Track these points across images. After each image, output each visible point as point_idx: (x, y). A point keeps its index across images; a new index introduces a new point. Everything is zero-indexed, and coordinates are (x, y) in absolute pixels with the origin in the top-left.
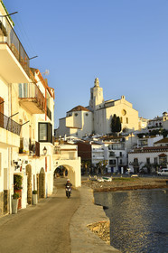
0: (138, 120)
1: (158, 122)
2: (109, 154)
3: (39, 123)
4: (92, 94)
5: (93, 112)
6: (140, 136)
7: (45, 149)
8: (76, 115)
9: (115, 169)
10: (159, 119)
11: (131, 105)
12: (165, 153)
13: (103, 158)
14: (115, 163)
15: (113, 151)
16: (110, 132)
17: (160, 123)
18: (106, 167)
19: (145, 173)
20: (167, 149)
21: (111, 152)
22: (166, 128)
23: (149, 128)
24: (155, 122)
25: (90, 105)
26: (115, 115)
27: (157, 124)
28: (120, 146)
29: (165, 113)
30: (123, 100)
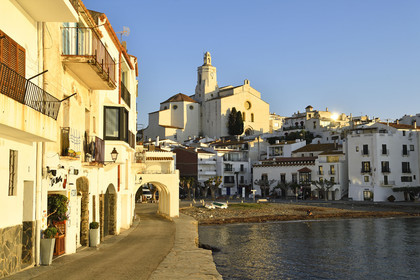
0: (269, 117)
1: (299, 121)
2: (223, 167)
3: (105, 107)
4: (200, 76)
5: (201, 103)
6: (271, 140)
7: (114, 152)
8: (175, 107)
9: (233, 191)
10: (300, 116)
11: (259, 94)
12: (309, 167)
13: (214, 173)
14: (233, 182)
15: (230, 163)
16: (227, 135)
17: (302, 123)
18: (220, 187)
19: (278, 197)
20: (312, 160)
21: (227, 165)
22: (311, 130)
23: (284, 129)
24: (295, 121)
25: (197, 92)
26: (234, 109)
27: (297, 123)
28: (240, 156)
29: (309, 107)
30: (247, 87)
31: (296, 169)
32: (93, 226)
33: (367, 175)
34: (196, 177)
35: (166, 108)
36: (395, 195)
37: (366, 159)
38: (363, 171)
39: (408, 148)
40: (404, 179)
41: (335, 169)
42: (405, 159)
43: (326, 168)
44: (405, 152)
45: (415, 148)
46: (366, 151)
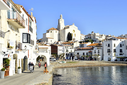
0: (80, 35)
1: (89, 36)
3: (23, 33)
4: (59, 22)
5: (59, 31)
6: (81, 42)
7: (26, 46)
8: (51, 32)
10: (90, 35)
11: (77, 28)
12: (92, 51)
13: (63, 52)
14: (69, 55)
15: (68, 49)
16: (67, 41)
17: (90, 37)
18: (64, 56)
19: (82, 60)
20: (92, 49)
21: (67, 50)
22: (93, 39)
23: (85, 39)
24: (88, 36)
25: (58, 27)
26: (69, 33)
27: (89, 37)
28: (71, 47)
29: (92, 32)
30: (73, 25)
31: (88, 51)
32: (19, 68)
33: (109, 53)
34: (57, 54)
35: (48, 32)
36: (117, 59)
37: (109, 48)
38: (108, 52)
39: (122, 45)
40: (120, 54)
41: (100, 51)
42: (121, 48)
43: (97, 51)
44: (121, 46)
45: (124, 45)
46: (109, 46)
